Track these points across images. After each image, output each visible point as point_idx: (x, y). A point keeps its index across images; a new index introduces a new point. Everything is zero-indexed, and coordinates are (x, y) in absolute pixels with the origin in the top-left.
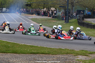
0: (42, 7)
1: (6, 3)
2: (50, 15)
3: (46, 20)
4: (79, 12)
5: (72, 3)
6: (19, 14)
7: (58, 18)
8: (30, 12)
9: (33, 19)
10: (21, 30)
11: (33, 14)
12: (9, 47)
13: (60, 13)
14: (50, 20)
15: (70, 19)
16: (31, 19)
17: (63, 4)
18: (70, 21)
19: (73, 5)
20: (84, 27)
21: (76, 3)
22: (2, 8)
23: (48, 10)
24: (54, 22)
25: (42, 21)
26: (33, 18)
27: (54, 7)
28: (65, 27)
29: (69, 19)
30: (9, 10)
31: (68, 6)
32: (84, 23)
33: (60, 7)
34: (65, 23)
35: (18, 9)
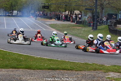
0: (64, 10)
1: (18, 5)
2: (74, 20)
3: (69, 26)
4: (110, 16)
5: (102, 5)
6: (34, 19)
7: (83, 24)
8: (48, 15)
9: (51, 25)
10: (39, 40)
11: (52, 19)
12: (21, 61)
13: (86, 17)
14: (73, 26)
15: (99, 25)
16: (49, 24)
17: (90, 5)
18: (98, 27)
19: (103, 7)
20: (116, 35)
21: (106, 4)
22: (13, 10)
23: (71, 13)
24: (78, 29)
25: (64, 27)
26: (52, 23)
27: (78, 10)
29: (97, 25)
30: (21, 13)
31: (96, 9)
32: (116, 30)
33: (86, 9)
34: (92, 31)
35: (33, 12)
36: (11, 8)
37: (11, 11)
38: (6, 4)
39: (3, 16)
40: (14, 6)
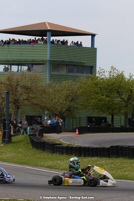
5: (16, 101)
18: (14, 139)
19: (17, 106)
20: (44, 150)
21: (24, 100)
28: (4, 152)
34: (2, 145)
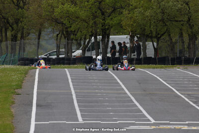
36: (100, 20)
37: (99, 38)
38: (73, 1)
39: (59, 62)
40: (114, 10)
